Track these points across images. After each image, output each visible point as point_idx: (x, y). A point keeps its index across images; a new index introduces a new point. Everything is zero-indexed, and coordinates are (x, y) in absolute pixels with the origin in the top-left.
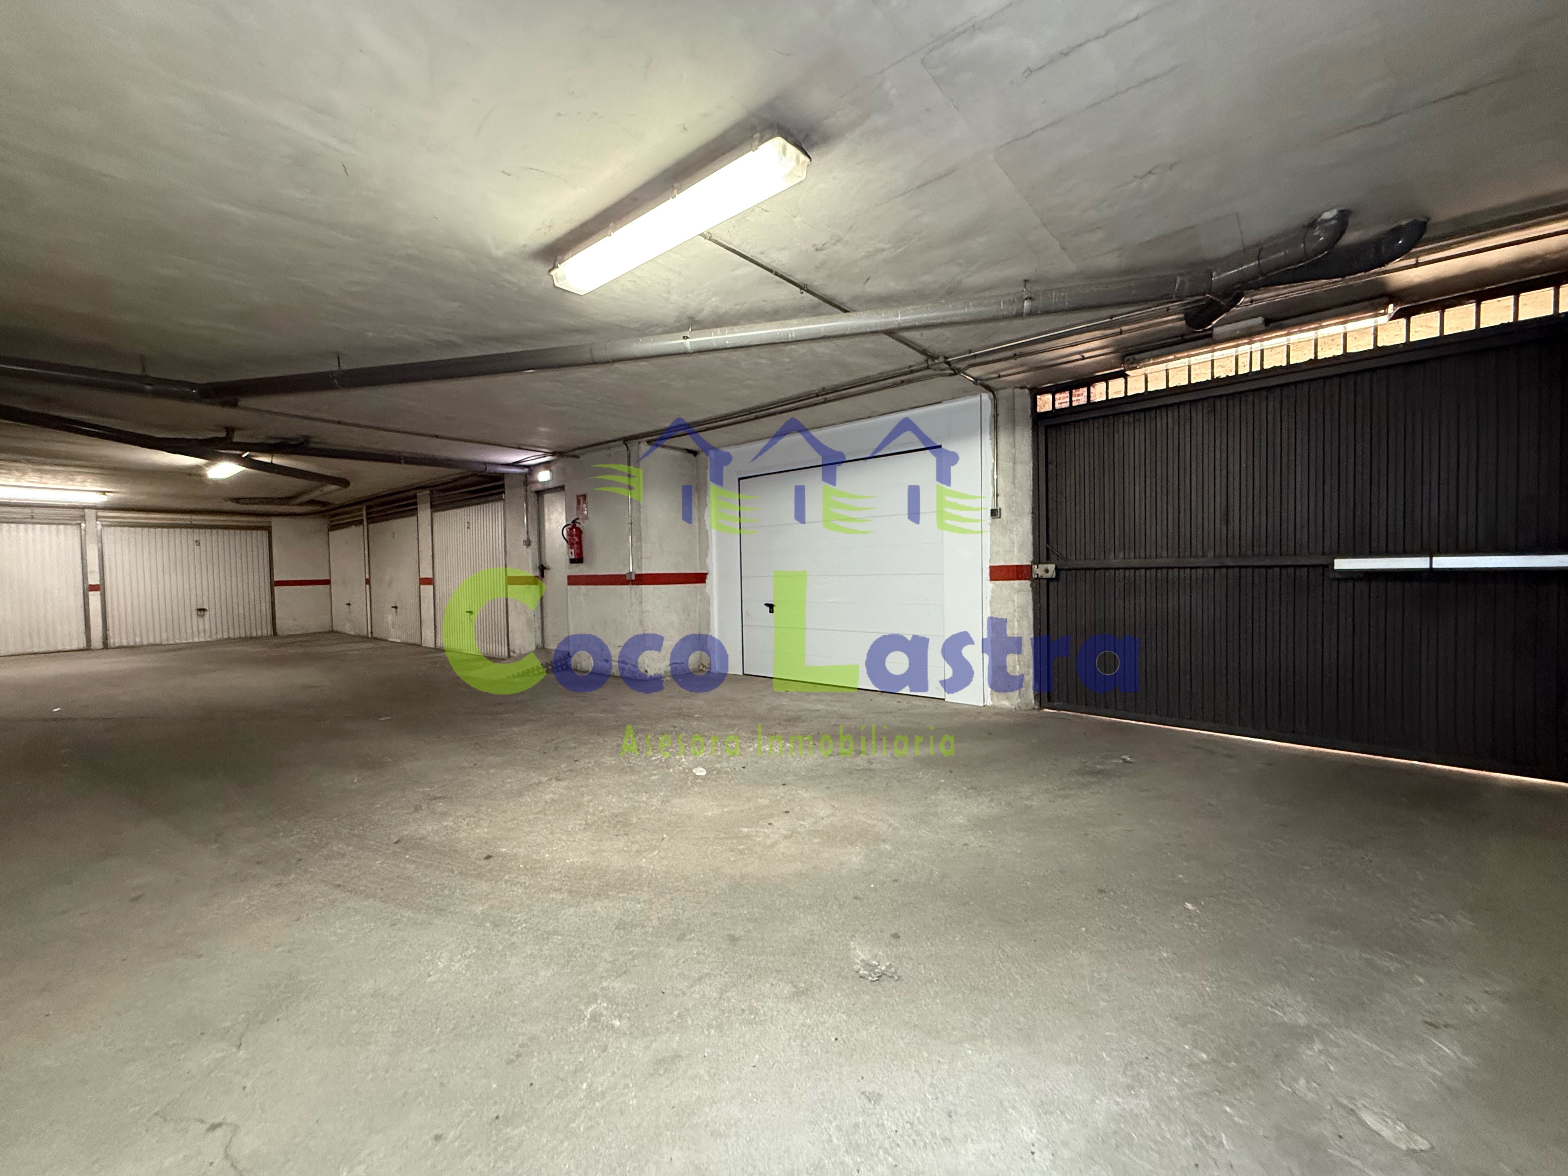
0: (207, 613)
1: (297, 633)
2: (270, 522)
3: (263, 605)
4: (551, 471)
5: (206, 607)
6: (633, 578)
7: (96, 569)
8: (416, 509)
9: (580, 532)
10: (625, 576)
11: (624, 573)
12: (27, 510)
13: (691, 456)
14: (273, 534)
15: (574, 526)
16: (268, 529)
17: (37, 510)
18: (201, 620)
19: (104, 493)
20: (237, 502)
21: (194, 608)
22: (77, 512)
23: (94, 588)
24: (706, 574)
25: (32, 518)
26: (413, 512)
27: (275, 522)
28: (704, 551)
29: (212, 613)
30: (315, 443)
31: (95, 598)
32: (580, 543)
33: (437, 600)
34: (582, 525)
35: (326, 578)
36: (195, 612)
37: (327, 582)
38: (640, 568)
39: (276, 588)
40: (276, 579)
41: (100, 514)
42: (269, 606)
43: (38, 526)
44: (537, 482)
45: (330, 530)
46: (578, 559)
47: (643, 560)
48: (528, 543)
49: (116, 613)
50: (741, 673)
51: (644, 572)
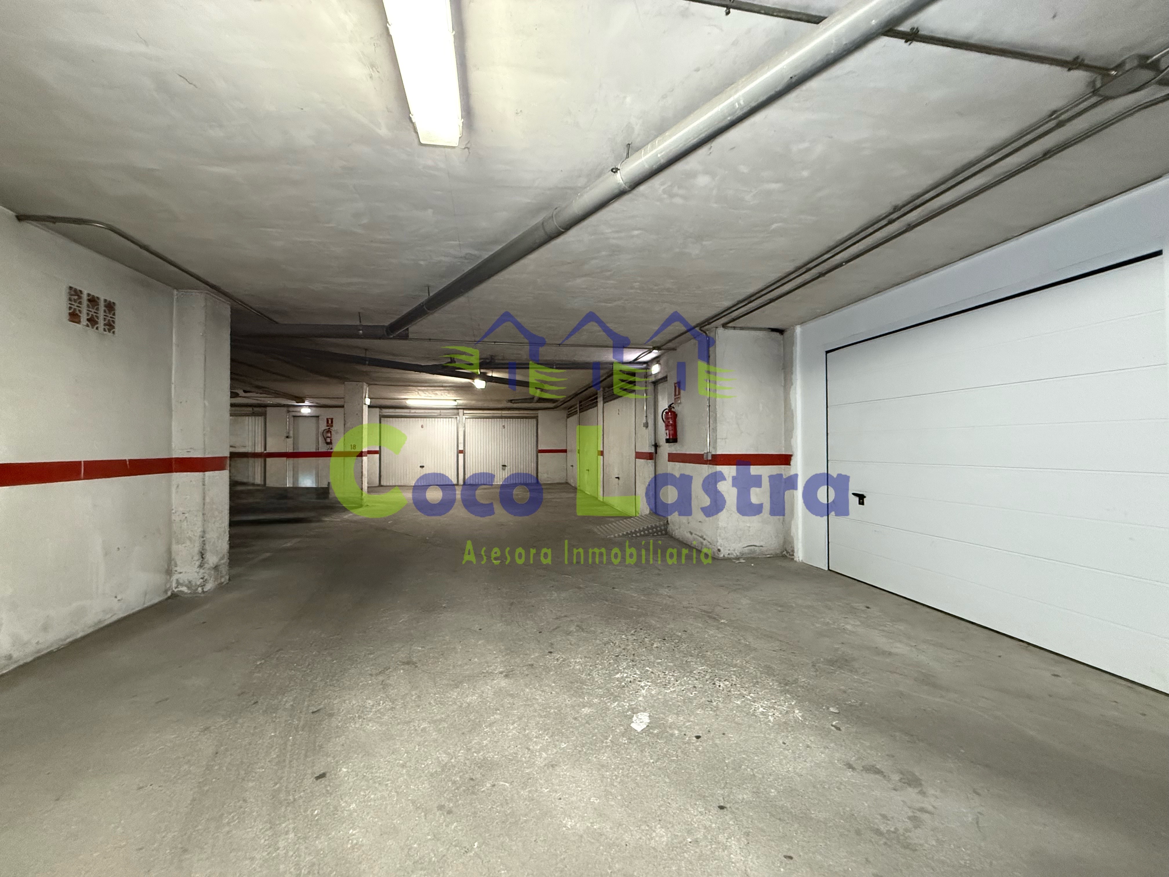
0: (506, 468)
1: (549, 482)
2: (537, 414)
3: (533, 464)
4: (660, 364)
5: (506, 465)
6: (710, 458)
7: (462, 442)
8: (597, 402)
9: (675, 416)
10: (703, 455)
11: (703, 453)
12: (439, 411)
13: (776, 335)
14: (539, 421)
15: (670, 411)
16: (536, 418)
17: (442, 411)
18: (504, 472)
19: (455, 400)
20: (511, 402)
21: (501, 464)
22: (455, 411)
23: (461, 452)
24: (791, 456)
25: (440, 415)
26: (595, 404)
27: (540, 413)
28: (789, 432)
29: (509, 467)
30: (499, 359)
31: (461, 456)
32: (675, 426)
33: (605, 467)
34: (677, 409)
35: (564, 448)
36: (501, 467)
37: (565, 451)
38: (715, 448)
39: (539, 454)
40: (540, 449)
41: (465, 412)
42: (535, 465)
43: (442, 419)
44: (651, 375)
45: (568, 417)
46: (673, 439)
47: (718, 440)
48: (646, 425)
49: (469, 466)
50: (826, 569)
51: (718, 453)
